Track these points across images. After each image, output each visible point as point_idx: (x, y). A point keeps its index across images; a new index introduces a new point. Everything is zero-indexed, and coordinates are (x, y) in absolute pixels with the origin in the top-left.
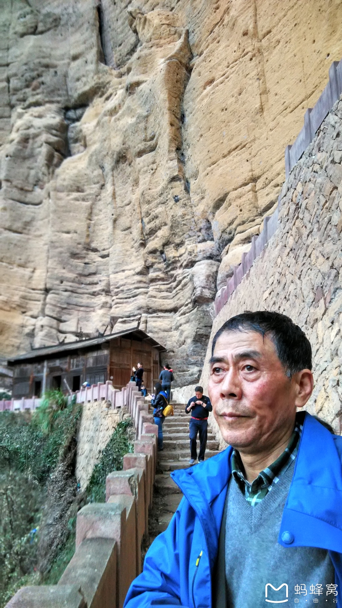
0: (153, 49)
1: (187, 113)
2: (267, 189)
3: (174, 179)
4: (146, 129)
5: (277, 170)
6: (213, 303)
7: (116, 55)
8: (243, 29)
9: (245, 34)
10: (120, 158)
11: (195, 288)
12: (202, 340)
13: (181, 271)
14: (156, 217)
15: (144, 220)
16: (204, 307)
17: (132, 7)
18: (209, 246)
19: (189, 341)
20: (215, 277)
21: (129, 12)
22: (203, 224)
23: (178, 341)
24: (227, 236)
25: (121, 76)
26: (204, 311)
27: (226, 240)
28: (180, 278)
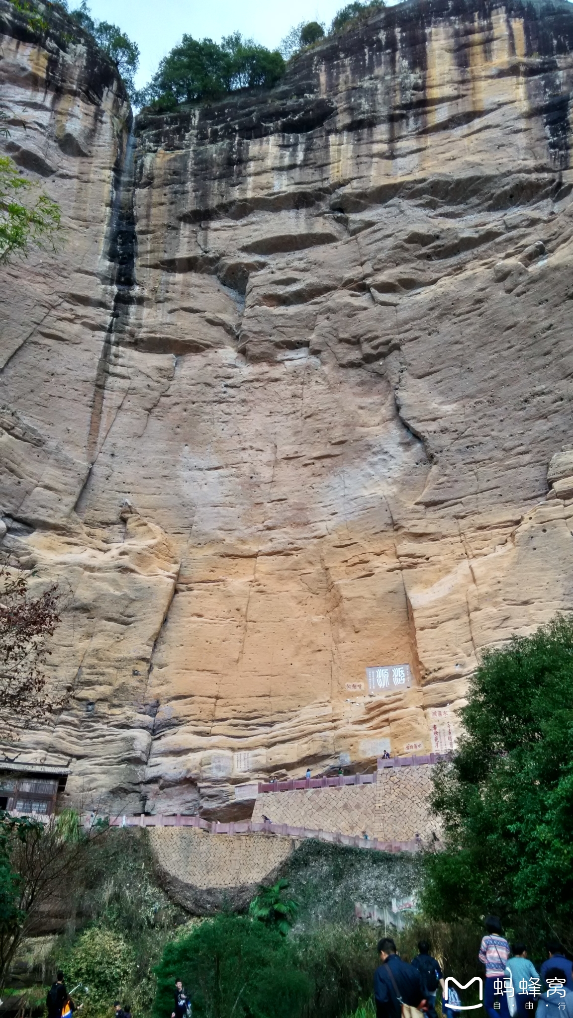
0: (153, 555)
1: (170, 620)
2: (226, 709)
3: (144, 659)
4: (127, 607)
5: (239, 702)
6: (145, 766)
7: (88, 514)
8: (237, 607)
9: (238, 610)
10: (82, 608)
11: (133, 749)
12: (118, 792)
13: (105, 727)
14: (103, 674)
15: (84, 669)
16: (132, 767)
17: (129, 500)
18: (148, 719)
19: (104, 790)
20: (150, 746)
21: (126, 503)
22: (152, 702)
23: (82, 786)
24: (176, 722)
25: (89, 535)
26: (131, 770)
27: (172, 724)
28: (104, 733)
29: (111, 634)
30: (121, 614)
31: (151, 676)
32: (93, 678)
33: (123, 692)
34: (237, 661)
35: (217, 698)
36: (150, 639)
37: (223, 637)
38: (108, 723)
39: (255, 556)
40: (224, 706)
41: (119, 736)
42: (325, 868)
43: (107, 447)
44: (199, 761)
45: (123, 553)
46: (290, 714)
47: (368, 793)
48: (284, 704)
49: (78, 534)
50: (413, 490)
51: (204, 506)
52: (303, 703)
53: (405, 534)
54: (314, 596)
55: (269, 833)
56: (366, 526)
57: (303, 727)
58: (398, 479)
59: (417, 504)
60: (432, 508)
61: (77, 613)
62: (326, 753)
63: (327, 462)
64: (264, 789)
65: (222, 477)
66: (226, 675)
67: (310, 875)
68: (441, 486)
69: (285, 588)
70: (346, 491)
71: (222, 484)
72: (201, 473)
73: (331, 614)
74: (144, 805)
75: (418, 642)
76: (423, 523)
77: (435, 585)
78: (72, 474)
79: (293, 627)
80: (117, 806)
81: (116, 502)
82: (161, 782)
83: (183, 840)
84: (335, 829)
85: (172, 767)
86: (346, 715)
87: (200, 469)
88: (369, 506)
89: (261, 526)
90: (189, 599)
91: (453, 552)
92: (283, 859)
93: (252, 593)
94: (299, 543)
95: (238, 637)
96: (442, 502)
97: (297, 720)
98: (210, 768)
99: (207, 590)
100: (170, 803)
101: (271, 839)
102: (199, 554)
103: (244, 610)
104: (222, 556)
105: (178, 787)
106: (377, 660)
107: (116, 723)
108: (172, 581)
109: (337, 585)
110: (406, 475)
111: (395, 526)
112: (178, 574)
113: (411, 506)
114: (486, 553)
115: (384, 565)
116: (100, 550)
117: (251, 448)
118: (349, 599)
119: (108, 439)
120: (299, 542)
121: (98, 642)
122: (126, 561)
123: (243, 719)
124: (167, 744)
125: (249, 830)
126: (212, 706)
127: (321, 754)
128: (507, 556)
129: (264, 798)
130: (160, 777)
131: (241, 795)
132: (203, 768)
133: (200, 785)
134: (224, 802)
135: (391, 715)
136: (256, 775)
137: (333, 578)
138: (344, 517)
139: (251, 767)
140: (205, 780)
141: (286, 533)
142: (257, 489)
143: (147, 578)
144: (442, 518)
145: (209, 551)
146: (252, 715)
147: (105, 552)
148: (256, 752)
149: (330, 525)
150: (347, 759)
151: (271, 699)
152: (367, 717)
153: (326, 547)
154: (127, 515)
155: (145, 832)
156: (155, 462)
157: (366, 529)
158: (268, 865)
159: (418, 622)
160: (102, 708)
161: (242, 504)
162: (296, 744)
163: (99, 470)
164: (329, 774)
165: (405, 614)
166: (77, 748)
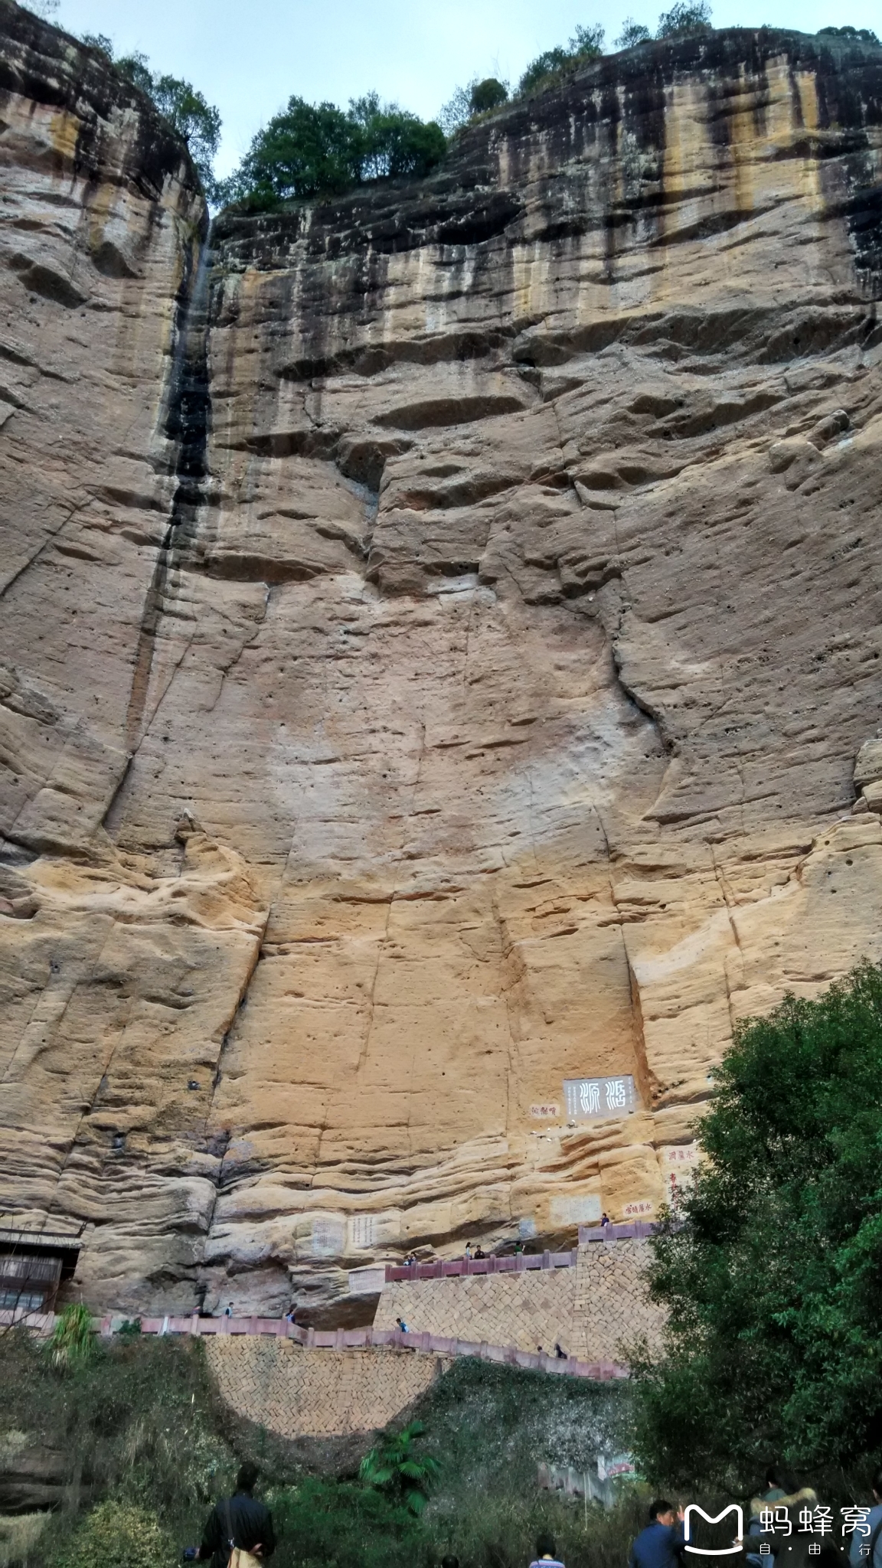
1: (250, 1002)
2: (337, 1145)
3: (206, 1064)
4: (181, 979)
6: (204, 1238)
7: (124, 832)
8: (358, 981)
9: (359, 985)
10: (110, 981)
11: (186, 1210)
12: (160, 1279)
13: (142, 1173)
14: (140, 1087)
15: (110, 1079)
16: (184, 1238)
17: (189, 809)
18: (211, 1161)
19: (137, 1275)
20: (213, 1205)
21: (186, 815)
22: (218, 1133)
23: (101, 1269)
24: (256, 1165)
25: (125, 864)
26: (182, 1243)
27: (249, 1169)
28: (140, 1183)
29: (156, 1022)
30: (173, 990)
31: (217, 1091)
32: (125, 1093)
33: (173, 1117)
34: (357, 1068)
35: (324, 1127)
36: (217, 1031)
37: (335, 1029)
38: (147, 1167)
39: (388, 900)
40: (335, 1140)
41: (164, 1189)
42: (490, 1405)
43: (158, 726)
44: (292, 1230)
45: (178, 894)
46: (441, 1155)
47: (563, 1283)
48: (431, 1139)
49: (108, 862)
50: (640, 796)
51: (308, 820)
52: (461, 1137)
53: (628, 866)
54: (481, 964)
55: (400, 1347)
56: (565, 854)
57: (460, 1176)
58: (617, 780)
59: (646, 819)
60: (670, 827)
61: (99, 988)
62: (497, 1218)
63: (505, 752)
64: (395, 1276)
65: (339, 775)
66: (339, 1090)
67: (466, 1417)
68: (684, 791)
69: (435, 951)
70: (535, 799)
71: (337, 785)
72: (304, 768)
73: (508, 993)
74: (201, 1302)
75: (647, 1039)
76: (655, 849)
77: (675, 948)
78: (101, 767)
79: (447, 1013)
80: (158, 1300)
81: (170, 813)
82: (231, 1263)
83: (261, 1358)
84: (508, 1341)
85: (249, 1239)
86: (530, 1157)
87: (305, 763)
88: (570, 821)
89: (398, 854)
90: (281, 967)
91: (703, 896)
92: (422, 1390)
93: (382, 959)
94: (458, 881)
95: (360, 1028)
96: (686, 816)
97: (452, 1164)
98: (309, 1242)
99: (310, 954)
100: (244, 1298)
101: (403, 1357)
102: (299, 896)
103: (369, 986)
104: (336, 900)
105: (256, 1273)
106: (581, 1069)
107: (160, 1167)
108: (256, 938)
109: (519, 947)
110: (629, 773)
111: (611, 853)
112: (265, 927)
113: (637, 822)
114: (756, 897)
115: (594, 916)
116: (142, 888)
117: (385, 729)
118: (536, 970)
119: (160, 714)
120: (459, 878)
121: (133, 1035)
122: (182, 905)
123: (364, 1162)
124: (238, 1202)
125: (368, 1342)
126: (315, 1141)
127: (488, 1221)
128: (790, 902)
129: (394, 1291)
130: (228, 1256)
131: (359, 1285)
132: (298, 1241)
133: (292, 1268)
134: (331, 1298)
135: (603, 1157)
136: (384, 1254)
137: (512, 936)
138: (531, 839)
139: (375, 1240)
140: (300, 1261)
141: (436, 863)
142: (393, 794)
143: (215, 933)
144: (687, 841)
145: (315, 892)
146: (379, 1156)
147: (149, 891)
148: (385, 1215)
149: (509, 851)
150: (531, 1228)
151: (411, 1131)
152: (564, 1160)
153: (501, 887)
154: (185, 834)
155: (198, 1344)
156: (233, 750)
157: (566, 859)
158: (397, 1400)
159: (647, 1007)
160: (139, 1143)
161: (368, 818)
162: (447, 1204)
163: (143, 762)
164: (500, 1252)
165: (626, 995)
166: (96, 1206)
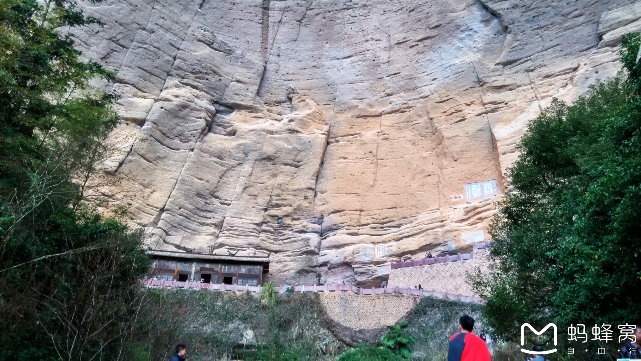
0: (310, 121)
1: (325, 163)
2: (368, 217)
3: (310, 189)
4: (296, 155)
5: (376, 213)
6: (317, 256)
7: (267, 97)
8: (370, 150)
9: (371, 152)
10: (268, 158)
11: (309, 246)
12: (302, 272)
13: (290, 232)
14: (285, 200)
15: (273, 197)
16: (310, 256)
17: (292, 85)
18: (317, 227)
19: (293, 271)
20: (320, 243)
21: (290, 87)
22: (319, 216)
23: (279, 270)
24: (335, 227)
25: (268, 111)
26: (309, 258)
27: (333, 229)
28: (290, 236)
29: (288, 173)
30: (294, 160)
31: (316, 199)
32: (280, 202)
33: (300, 210)
34: (373, 186)
35: (361, 211)
36: (313, 175)
37: (362, 171)
38: (292, 230)
39: (380, 115)
40: (366, 216)
41: (300, 238)
42: (438, 315)
43: (274, 51)
44: (352, 251)
45: (291, 121)
46: (412, 219)
47: (467, 266)
48: (407, 213)
49: (261, 110)
50: (493, 54)
51: (342, 84)
52: (419, 211)
53: (489, 87)
54: (423, 138)
55: (398, 294)
56: (459, 85)
57: (420, 227)
58: (481, 48)
59: (497, 64)
60: (508, 66)
61: (264, 162)
62: (438, 243)
63: (427, 42)
64: (395, 267)
65: (353, 62)
66: (366, 196)
67: (428, 320)
68: (514, 49)
69: (403, 135)
70: (443, 62)
71: (353, 67)
72: (338, 61)
73: (436, 150)
74: (319, 280)
75: (501, 163)
76: (502, 78)
77: (513, 122)
78: (254, 71)
79: (410, 161)
80: (302, 280)
81: (284, 87)
82: (329, 265)
83: (342, 300)
84: (445, 290)
85: (335, 256)
86: (450, 217)
87: (338, 59)
88: (460, 70)
89: (383, 94)
90: (337, 147)
91: (525, 97)
92: (409, 310)
93: (379, 140)
94: (411, 103)
95: (372, 170)
96: (515, 61)
97: (417, 222)
98: (360, 256)
99: (349, 141)
100: (336, 278)
101: (400, 298)
102: (341, 117)
103: (375, 152)
104: (357, 117)
105: (340, 268)
106: (471, 179)
107: (297, 230)
108: (325, 136)
109: (440, 129)
110: (487, 44)
111: (481, 83)
112: (329, 131)
113: (492, 66)
114: (551, 94)
115: (474, 112)
116: (276, 120)
117: (372, 39)
118: (448, 138)
119: (275, 45)
120: (411, 102)
121: (280, 179)
122: (293, 125)
123: (379, 224)
124: (330, 241)
125: (385, 292)
126: (358, 216)
127: (434, 243)
128: (568, 94)
129: (395, 272)
130: (328, 262)
131: (381, 271)
132: (355, 256)
133: (353, 266)
134: (370, 277)
135: (483, 215)
136: (391, 259)
137: (436, 125)
138: (442, 81)
139: (387, 254)
140: (357, 263)
141: (400, 96)
142: (378, 68)
143: (308, 136)
144: (516, 72)
145: (348, 115)
146: (385, 221)
147: (279, 121)
148: (390, 244)
149: (432, 87)
150: (453, 246)
151: (398, 210)
152: (466, 217)
153: (430, 104)
154: (291, 96)
155: (317, 295)
156: (307, 57)
157: (459, 88)
158: (399, 314)
159: (501, 150)
160: (288, 221)
161: (368, 80)
162: (416, 238)
163: (270, 67)
164: (439, 256)
165: (491, 145)
166: (274, 246)
